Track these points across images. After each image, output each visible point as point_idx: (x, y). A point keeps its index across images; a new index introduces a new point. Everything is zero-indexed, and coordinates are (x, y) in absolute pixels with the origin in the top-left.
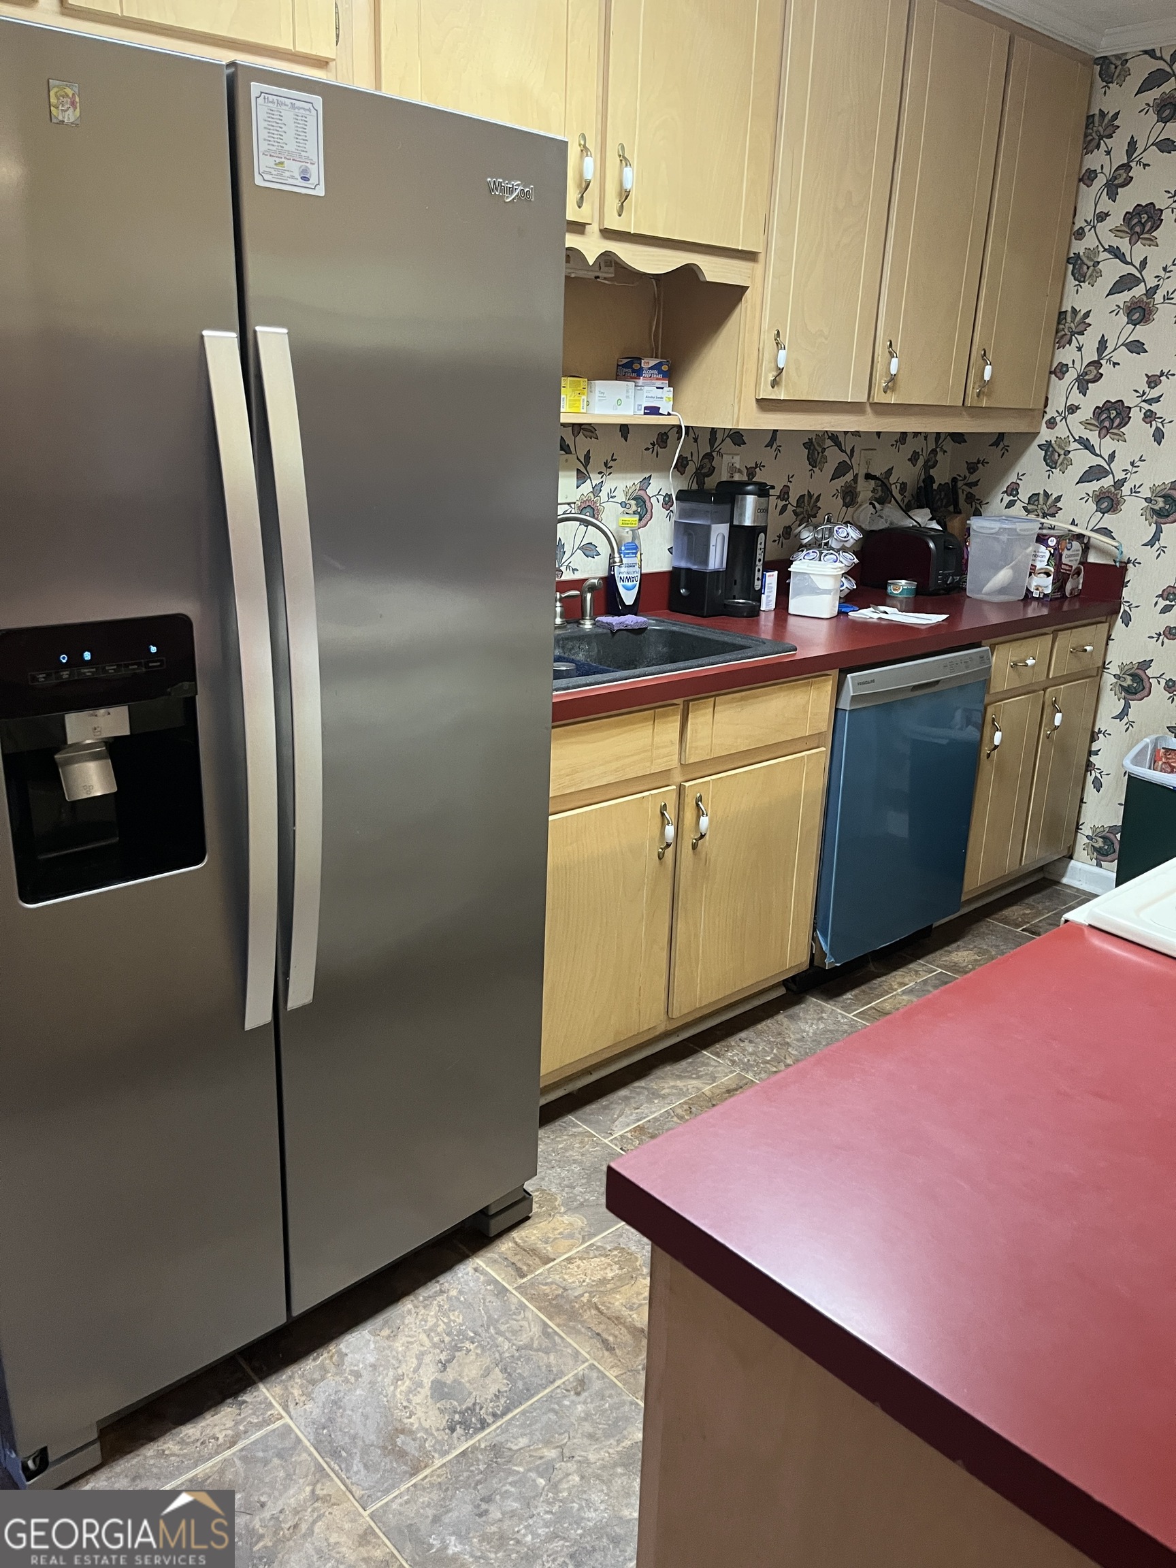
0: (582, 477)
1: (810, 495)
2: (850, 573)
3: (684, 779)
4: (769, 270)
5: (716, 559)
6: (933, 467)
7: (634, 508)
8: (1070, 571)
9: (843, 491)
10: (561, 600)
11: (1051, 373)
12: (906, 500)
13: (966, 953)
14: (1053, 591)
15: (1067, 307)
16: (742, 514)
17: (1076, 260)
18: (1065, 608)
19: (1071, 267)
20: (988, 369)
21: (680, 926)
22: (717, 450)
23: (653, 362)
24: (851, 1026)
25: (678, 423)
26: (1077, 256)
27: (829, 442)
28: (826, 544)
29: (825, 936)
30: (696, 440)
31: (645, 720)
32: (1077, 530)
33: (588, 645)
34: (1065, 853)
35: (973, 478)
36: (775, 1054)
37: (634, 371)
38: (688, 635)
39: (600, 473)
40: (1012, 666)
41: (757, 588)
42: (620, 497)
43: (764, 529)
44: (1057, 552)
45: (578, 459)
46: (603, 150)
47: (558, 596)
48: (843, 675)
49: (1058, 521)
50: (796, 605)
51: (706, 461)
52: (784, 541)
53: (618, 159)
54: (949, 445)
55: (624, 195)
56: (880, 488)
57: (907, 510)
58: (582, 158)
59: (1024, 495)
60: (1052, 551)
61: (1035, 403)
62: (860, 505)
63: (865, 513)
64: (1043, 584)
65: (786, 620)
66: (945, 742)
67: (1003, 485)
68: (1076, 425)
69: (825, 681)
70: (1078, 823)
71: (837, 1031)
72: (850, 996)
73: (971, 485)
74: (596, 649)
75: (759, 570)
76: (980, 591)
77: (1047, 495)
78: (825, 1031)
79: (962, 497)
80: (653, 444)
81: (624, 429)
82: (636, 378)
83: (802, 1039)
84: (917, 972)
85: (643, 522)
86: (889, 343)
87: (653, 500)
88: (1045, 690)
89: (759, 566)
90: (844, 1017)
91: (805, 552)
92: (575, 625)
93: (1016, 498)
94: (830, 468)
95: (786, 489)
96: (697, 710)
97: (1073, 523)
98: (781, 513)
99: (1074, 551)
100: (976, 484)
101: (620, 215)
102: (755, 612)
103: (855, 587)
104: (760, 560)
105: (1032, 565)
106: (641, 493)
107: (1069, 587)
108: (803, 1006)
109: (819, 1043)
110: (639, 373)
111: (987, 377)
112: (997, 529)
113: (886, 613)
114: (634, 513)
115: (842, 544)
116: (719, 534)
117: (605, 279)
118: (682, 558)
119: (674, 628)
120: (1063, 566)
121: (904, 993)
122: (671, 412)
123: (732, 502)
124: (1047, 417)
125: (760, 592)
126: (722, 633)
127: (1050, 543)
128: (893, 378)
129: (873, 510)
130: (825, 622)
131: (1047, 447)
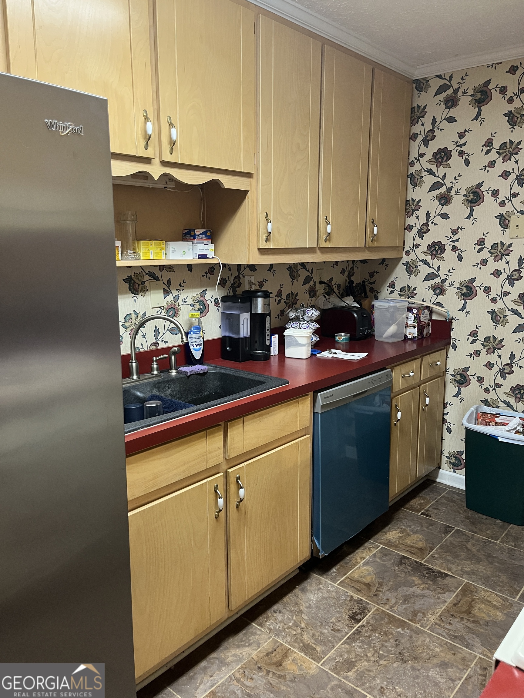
0: (167, 292)
1: (292, 293)
2: (316, 332)
3: (228, 467)
4: (259, 182)
5: (244, 330)
6: (353, 275)
7: (198, 307)
8: (425, 324)
9: (309, 290)
10: (156, 361)
11: (405, 229)
12: (341, 293)
13: (394, 532)
14: (418, 335)
15: (409, 198)
16: (257, 307)
17: (411, 176)
18: (424, 344)
19: (409, 179)
20: (376, 229)
21: (232, 555)
22: (242, 274)
23: (202, 231)
24: (337, 593)
25: (218, 262)
26: (412, 174)
27: (300, 267)
28: (303, 318)
29: (318, 539)
30: (230, 270)
31: (201, 437)
32: (426, 304)
33: (174, 385)
34: (437, 466)
35: (372, 280)
36: (294, 621)
37: (191, 236)
38: (230, 375)
39: (177, 290)
40: (402, 377)
41: (268, 344)
42: (190, 301)
43: (269, 314)
44: (418, 316)
45: (163, 283)
46: (159, 119)
47: (155, 359)
48: (315, 394)
49: (416, 300)
50: (289, 352)
51: (237, 280)
52: (281, 317)
53: (168, 124)
54: (359, 265)
55: (173, 143)
56: (327, 288)
57: (341, 297)
58: (145, 123)
59: (398, 287)
60: (415, 316)
61: (399, 244)
62: (318, 297)
63: (321, 301)
64: (413, 332)
65: (284, 361)
66: (372, 413)
67: (387, 283)
68: (420, 254)
69: (306, 399)
70: (441, 450)
71: (329, 597)
72: (335, 570)
73: (371, 283)
74: (178, 387)
75: (268, 335)
76: (381, 337)
77: (409, 287)
78: (323, 598)
79: (368, 290)
80: (207, 273)
81: (190, 267)
82: (192, 240)
83: (309, 607)
84: (369, 548)
85: (203, 314)
86: (325, 217)
87: (209, 302)
88: (419, 386)
89: (268, 333)
90: (333, 586)
91: (292, 323)
92: (166, 373)
93: (394, 289)
94: (301, 279)
95: (280, 291)
96: (232, 427)
97: (423, 301)
98: (278, 303)
99: (425, 315)
100: (374, 283)
101: (171, 154)
102: (267, 357)
103: (319, 340)
104: (268, 330)
105: (406, 323)
106: (202, 299)
107: (425, 332)
108: (309, 580)
109: (319, 608)
110: (194, 237)
111: (375, 232)
112: (387, 307)
113: (335, 353)
114: (199, 310)
115: (310, 318)
116: (245, 319)
117: (170, 188)
118: (226, 331)
119: (223, 371)
120: (421, 323)
121: (364, 564)
122: (214, 257)
123: (251, 301)
124: (405, 250)
125: (270, 346)
126: (249, 374)
127: (414, 311)
128: (329, 235)
129: (324, 299)
130: (305, 361)
131: (407, 264)
